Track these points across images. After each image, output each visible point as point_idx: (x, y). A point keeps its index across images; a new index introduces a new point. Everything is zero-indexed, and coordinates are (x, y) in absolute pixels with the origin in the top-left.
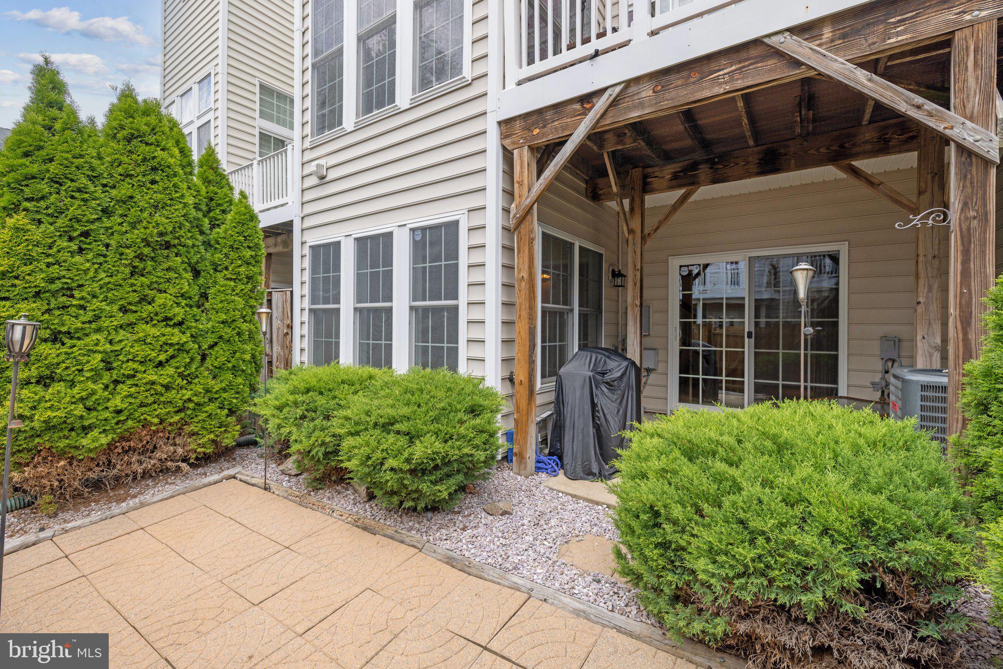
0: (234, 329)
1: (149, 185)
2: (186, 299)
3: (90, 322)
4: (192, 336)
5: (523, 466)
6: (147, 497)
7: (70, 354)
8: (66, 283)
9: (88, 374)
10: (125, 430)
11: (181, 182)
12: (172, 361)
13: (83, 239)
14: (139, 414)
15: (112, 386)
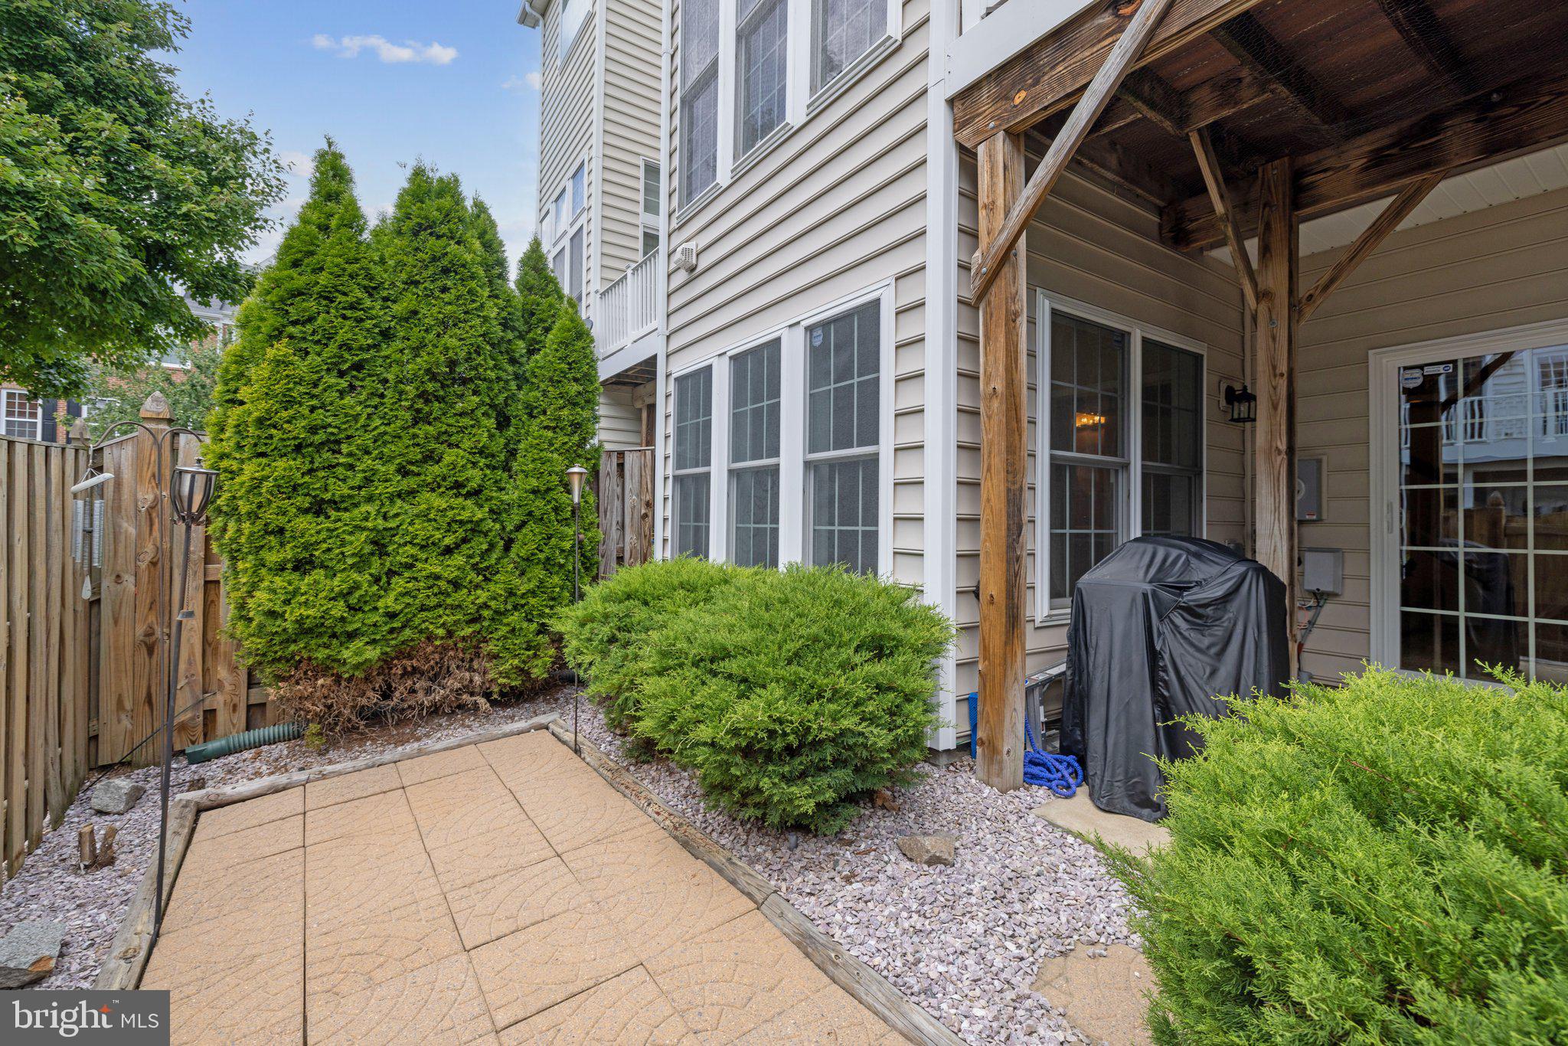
0: (549, 502)
1: (437, 293)
2: (486, 458)
3: (360, 488)
4: (491, 511)
5: (996, 767)
6: (429, 743)
7: (334, 530)
8: (332, 434)
9: (350, 561)
10: (403, 643)
11: (481, 287)
12: (465, 547)
13: (355, 373)
14: (420, 621)
15: (384, 579)
